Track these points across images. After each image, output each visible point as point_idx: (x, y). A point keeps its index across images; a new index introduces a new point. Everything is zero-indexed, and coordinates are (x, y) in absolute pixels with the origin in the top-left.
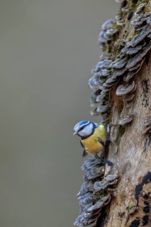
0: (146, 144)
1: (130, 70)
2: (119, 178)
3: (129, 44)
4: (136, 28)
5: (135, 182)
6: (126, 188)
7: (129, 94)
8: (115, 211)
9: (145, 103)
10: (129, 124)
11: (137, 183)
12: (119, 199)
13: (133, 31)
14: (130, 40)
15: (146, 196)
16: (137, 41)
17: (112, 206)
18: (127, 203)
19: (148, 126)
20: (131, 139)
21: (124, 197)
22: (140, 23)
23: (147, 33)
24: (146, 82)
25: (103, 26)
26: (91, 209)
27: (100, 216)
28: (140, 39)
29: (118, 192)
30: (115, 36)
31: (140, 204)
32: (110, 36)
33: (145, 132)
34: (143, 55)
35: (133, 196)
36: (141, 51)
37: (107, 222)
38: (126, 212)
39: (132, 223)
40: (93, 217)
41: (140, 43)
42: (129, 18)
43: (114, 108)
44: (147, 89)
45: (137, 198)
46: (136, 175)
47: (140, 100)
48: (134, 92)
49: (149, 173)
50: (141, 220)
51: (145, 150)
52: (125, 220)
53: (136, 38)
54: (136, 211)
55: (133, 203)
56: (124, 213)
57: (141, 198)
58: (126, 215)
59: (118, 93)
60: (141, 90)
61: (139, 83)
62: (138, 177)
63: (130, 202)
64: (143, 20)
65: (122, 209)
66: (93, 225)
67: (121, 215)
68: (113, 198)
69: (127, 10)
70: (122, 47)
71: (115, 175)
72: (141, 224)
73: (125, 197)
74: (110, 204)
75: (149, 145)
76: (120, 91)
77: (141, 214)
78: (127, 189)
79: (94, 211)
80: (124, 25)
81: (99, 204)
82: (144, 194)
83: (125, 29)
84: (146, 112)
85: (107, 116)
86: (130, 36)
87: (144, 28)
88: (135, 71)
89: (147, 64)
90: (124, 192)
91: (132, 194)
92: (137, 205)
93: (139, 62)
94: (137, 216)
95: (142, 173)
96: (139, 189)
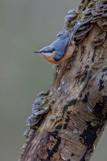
0: (76, 83)
4: (85, 16)
8: (50, 117)
9: (80, 59)
11: (65, 104)
12: (53, 111)
13: (83, 17)
14: (80, 22)
15: (69, 113)
16: (83, 23)
17: (48, 114)
18: (57, 114)
19: (79, 73)
20: (68, 78)
21: (56, 110)
22: (89, 13)
23: (90, 19)
24: (84, 48)
25: (69, 12)
26: (36, 114)
28: (86, 22)
29: (54, 107)
30: (74, 18)
32: (71, 18)
33: (77, 76)
34: (86, 32)
35: (62, 111)
36: (85, 30)
38: (56, 119)
39: (58, 126)
41: (85, 25)
42: (83, 10)
44: (84, 51)
45: (64, 113)
46: (66, 100)
47: (78, 57)
48: (76, 52)
50: (63, 126)
51: (74, 86)
52: (54, 124)
53: (84, 21)
54: (61, 120)
55: (60, 115)
58: (55, 121)
60: (80, 52)
61: (80, 47)
62: (67, 101)
64: (90, 12)
65: (54, 117)
67: (52, 120)
69: (83, 5)
72: (62, 128)
77: (64, 122)
78: (59, 106)
80: (80, 13)
81: (42, 112)
82: (68, 111)
83: (80, 15)
84: (80, 65)
86: (81, 20)
87: (89, 16)
88: (79, 40)
89: (87, 37)
90: (57, 107)
92: (63, 117)
93: (83, 36)
94: (61, 123)
95: (70, 99)
96: (66, 107)
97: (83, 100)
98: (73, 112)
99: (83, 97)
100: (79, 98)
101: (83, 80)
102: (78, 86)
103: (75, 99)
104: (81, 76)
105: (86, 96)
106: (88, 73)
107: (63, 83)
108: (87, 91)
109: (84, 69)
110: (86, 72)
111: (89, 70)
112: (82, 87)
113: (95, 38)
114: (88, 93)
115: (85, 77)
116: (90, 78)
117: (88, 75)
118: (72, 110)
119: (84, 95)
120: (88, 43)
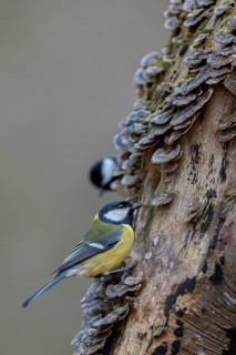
0: (187, 237)
1: (176, 128)
2: (143, 283)
3: (177, 90)
4: (190, 69)
5: (167, 291)
6: (152, 297)
7: (171, 163)
8: (132, 330)
9: (192, 177)
10: (166, 207)
11: (169, 293)
12: (140, 313)
13: (185, 72)
14: (180, 85)
15: (181, 313)
16: (190, 88)
17: (129, 323)
18: (151, 320)
19: (193, 212)
20: (167, 228)
21: (147, 311)
22: (198, 62)
23: (205, 77)
24: (196, 148)
25: (143, 61)
26: (98, 323)
27: (111, 335)
28: (195, 85)
29: (140, 303)
30: (159, 77)
31: (170, 323)
32: (151, 76)
33: (188, 219)
34: (198, 107)
35: (162, 311)
36: (194, 103)
37: (120, 344)
38: (149, 333)
39: (156, 350)
40: (100, 335)
41: (194, 91)
42: (182, 54)
43: (146, 180)
44: (198, 157)
45: (167, 315)
46: (168, 281)
47: (185, 173)
48: (177, 161)
49: (188, 279)
50: (170, 347)
51: (185, 247)
52: (145, 344)
53: (188, 83)
54: (164, 333)
55: (161, 321)
56: (146, 334)
57: (172, 315)
58: (149, 337)
59: (155, 159)
60: (188, 159)
61: (187, 148)
62: (171, 284)
63: (155, 319)
64: (201, 57)
65: (144, 328)
66: (99, 347)
67: (142, 337)
68: (132, 311)
69: (180, 41)
70: (167, 94)
71: (139, 278)
72: (169, 352)
73: (149, 310)
74: (126, 319)
75: (192, 239)
76: (158, 157)
77: (171, 338)
78: (153, 299)
79: (103, 327)
80: (174, 63)
81: (111, 318)
82: (177, 309)
83: (174, 68)
84: (193, 191)
85: (136, 192)
86: (181, 79)
87: (202, 69)
88: (182, 130)
89: (201, 121)
90: (149, 303)
91: (160, 308)
92: (166, 325)
94: (165, 340)
95: (178, 279)
96: (171, 301)
97: (211, 279)
98: (192, 311)
99: (211, 271)
100: (201, 275)
101: (205, 228)
102: (195, 243)
103: (191, 277)
104: (199, 218)
105: (218, 267)
106: (216, 209)
107: (156, 241)
108: (218, 254)
109: (203, 201)
110: (211, 207)
111: (216, 201)
112: (204, 245)
113: (221, 122)
114: (222, 260)
115: (210, 220)
116: (223, 220)
117: (215, 216)
118: (188, 305)
119: (212, 266)
120: (207, 136)
